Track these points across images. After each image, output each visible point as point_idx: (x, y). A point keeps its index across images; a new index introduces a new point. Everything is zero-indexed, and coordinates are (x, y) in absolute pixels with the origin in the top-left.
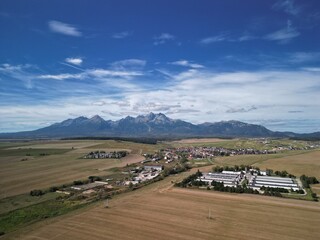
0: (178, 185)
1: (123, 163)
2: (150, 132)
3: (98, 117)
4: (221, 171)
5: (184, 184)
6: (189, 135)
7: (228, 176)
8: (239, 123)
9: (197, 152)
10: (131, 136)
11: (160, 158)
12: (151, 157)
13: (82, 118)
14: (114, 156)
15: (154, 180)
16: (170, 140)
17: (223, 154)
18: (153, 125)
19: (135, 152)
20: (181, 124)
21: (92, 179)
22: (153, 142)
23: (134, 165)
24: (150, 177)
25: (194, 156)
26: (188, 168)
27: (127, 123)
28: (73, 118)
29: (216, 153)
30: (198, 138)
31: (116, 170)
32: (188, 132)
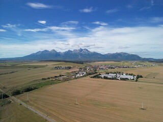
0: (92, 77)
1: (70, 71)
2: (80, 58)
3: (54, 50)
4: (108, 74)
5: (94, 77)
6: (100, 59)
7: (110, 75)
8: (126, 53)
9: (102, 67)
10: (70, 60)
11: (85, 69)
12: (81, 69)
13: (46, 51)
14: (66, 68)
15: (83, 76)
16: (90, 62)
17: (112, 68)
18: (81, 55)
19: (74, 67)
20: (95, 54)
21: (61, 76)
22: (82, 63)
23: (75, 72)
24: (81, 75)
25: (100, 69)
26: (96, 73)
27: (68, 53)
28: (42, 51)
29: (109, 68)
30: (104, 61)
31: (68, 73)
32: (99, 58)
